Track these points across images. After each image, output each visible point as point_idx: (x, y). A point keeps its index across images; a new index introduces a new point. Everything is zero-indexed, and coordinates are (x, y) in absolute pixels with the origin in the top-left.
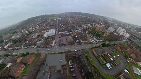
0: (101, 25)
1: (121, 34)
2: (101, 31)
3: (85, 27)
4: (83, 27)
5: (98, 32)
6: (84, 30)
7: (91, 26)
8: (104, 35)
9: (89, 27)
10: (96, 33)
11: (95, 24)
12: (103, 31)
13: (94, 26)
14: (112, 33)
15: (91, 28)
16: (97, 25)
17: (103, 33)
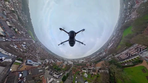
0: (60, 61)
1: (70, 63)
2: (60, 65)
3: (47, 61)
4: (46, 61)
5: (58, 67)
6: (45, 64)
7: (53, 62)
8: (63, 68)
9: (52, 62)
10: (56, 68)
11: (57, 61)
12: (62, 65)
13: (56, 62)
14: (67, 65)
15: (53, 63)
16: (58, 61)
17: (62, 66)
